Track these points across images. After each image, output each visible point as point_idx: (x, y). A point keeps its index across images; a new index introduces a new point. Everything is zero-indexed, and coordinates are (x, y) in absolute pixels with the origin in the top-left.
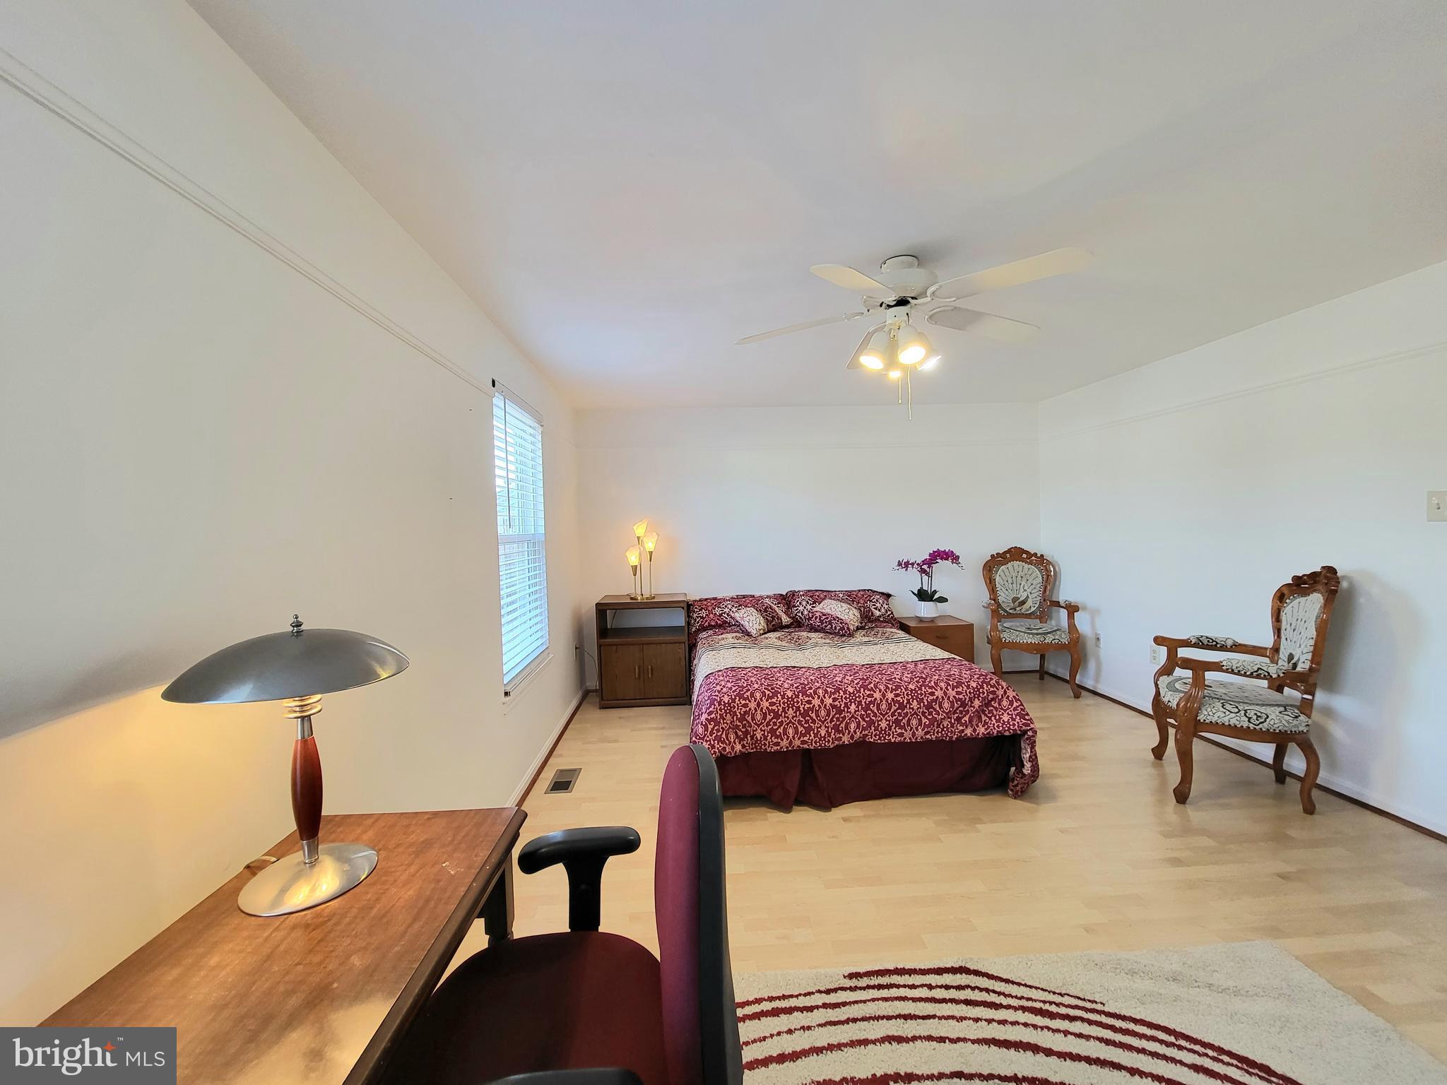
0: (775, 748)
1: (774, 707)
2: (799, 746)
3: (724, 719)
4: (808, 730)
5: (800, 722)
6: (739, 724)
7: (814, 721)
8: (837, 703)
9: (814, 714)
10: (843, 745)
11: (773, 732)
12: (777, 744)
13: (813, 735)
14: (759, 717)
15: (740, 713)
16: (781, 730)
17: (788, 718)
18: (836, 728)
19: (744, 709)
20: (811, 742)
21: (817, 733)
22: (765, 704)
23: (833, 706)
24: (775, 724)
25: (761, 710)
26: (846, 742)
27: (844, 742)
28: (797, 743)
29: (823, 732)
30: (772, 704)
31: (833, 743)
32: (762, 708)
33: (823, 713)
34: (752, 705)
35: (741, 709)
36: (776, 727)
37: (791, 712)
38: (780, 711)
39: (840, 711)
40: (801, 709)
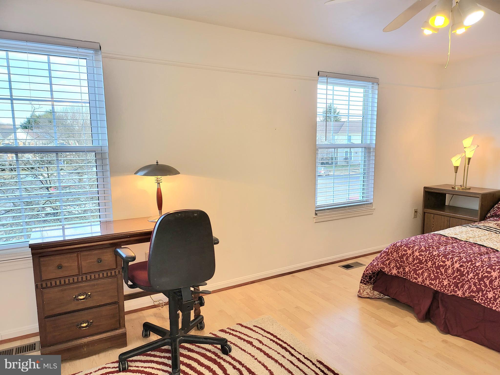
0: (415, 280)
1: (421, 257)
2: (428, 285)
3: (392, 254)
4: (436, 278)
5: (433, 271)
6: (399, 259)
7: (442, 274)
8: (462, 269)
9: (444, 270)
10: (457, 297)
11: (415, 270)
12: (416, 279)
13: (438, 282)
14: (411, 259)
15: (401, 254)
16: (420, 271)
17: (427, 266)
18: (456, 285)
19: (404, 253)
20: (436, 286)
21: (441, 282)
22: (417, 254)
23: (458, 270)
24: (418, 267)
25: (413, 257)
26: (460, 296)
27: (458, 295)
28: (427, 282)
29: (446, 283)
30: (421, 255)
31: (450, 292)
32: (414, 255)
33: (450, 271)
34: (409, 252)
35: (403, 252)
36: (418, 269)
37: (430, 264)
38: (423, 261)
39: (462, 275)
40: (437, 264)
